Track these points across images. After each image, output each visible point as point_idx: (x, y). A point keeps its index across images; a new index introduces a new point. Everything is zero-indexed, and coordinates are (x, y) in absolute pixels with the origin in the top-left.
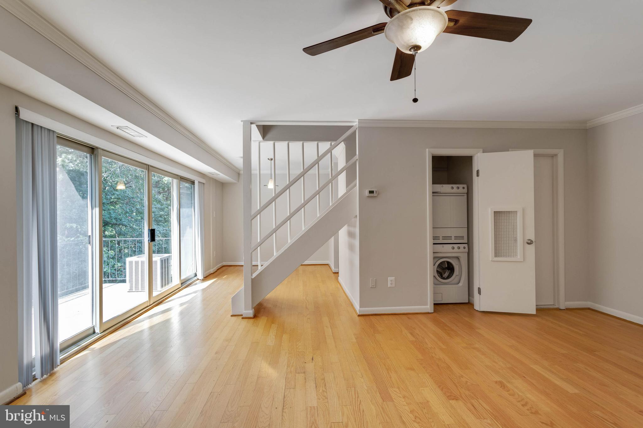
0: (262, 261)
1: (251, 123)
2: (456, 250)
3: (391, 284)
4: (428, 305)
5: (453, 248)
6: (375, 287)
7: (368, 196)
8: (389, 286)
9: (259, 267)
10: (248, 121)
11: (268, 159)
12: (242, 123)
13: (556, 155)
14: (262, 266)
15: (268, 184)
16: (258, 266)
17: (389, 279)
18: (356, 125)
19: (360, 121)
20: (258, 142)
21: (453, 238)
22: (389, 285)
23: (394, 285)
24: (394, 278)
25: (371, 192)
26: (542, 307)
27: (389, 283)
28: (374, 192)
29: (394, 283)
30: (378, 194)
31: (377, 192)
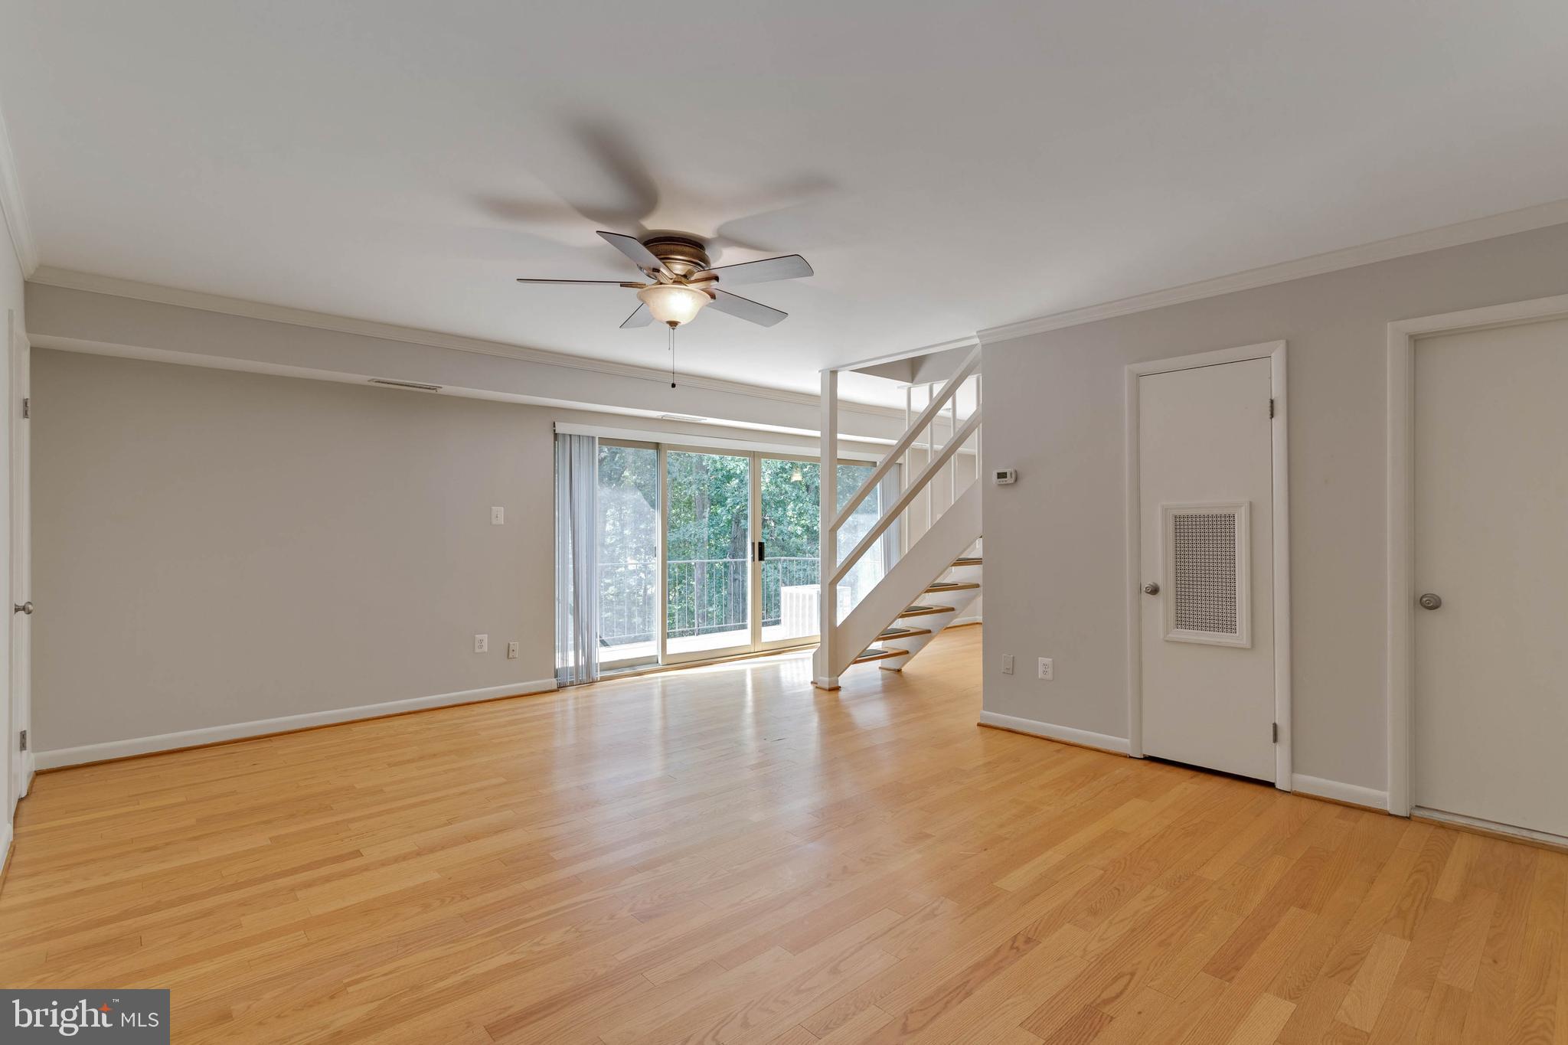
3: (1045, 672)
6: (1011, 672)
7: (993, 483)
8: (1038, 677)
22: (1040, 675)
24: (1053, 660)
25: (1003, 475)
27: (1041, 669)
28: (1008, 475)
29: (1050, 670)
30: (1016, 480)
31: (1014, 476)
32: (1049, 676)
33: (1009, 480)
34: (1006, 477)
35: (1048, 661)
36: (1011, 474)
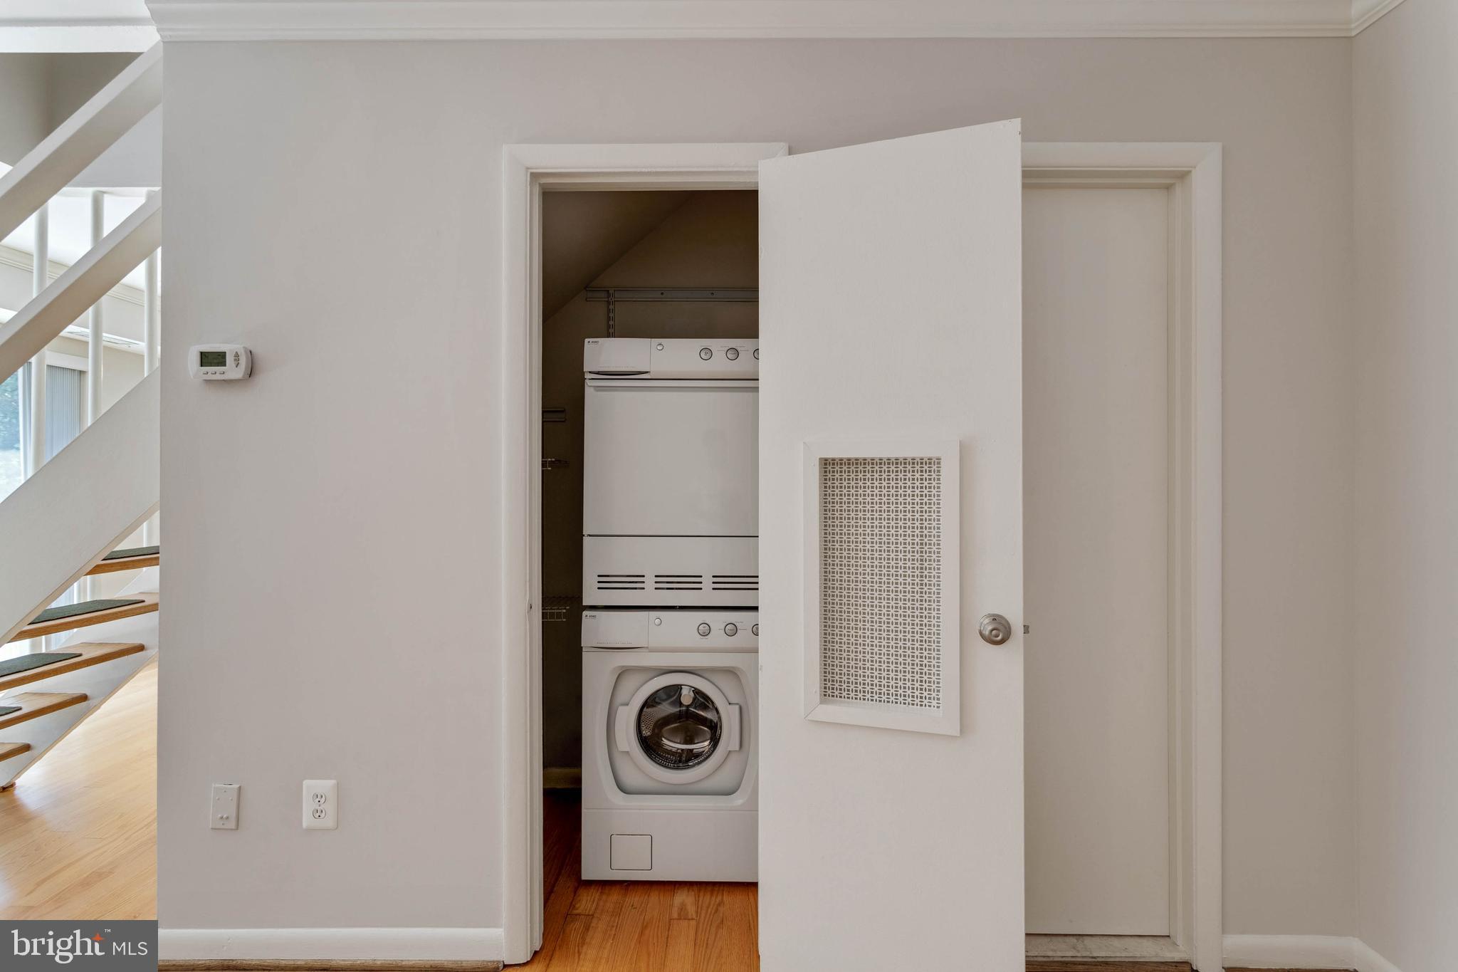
2: (718, 638)
3: (318, 813)
5: (706, 632)
7: (190, 381)
8: (305, 826)
13: (1183, 176)
17: (311, 786)
21: (707, 583)
22: (307, 820)
24: (333, 782)
25: (211, 359)
27: (308, 806)
28: (230, 359)
29: (330, 808)
30: (251, 372)
31: (243, 361)
32: (328, 821)
33: (232, 371)
34: (223, 364)
35: (325, 785)
36: (237, 355)
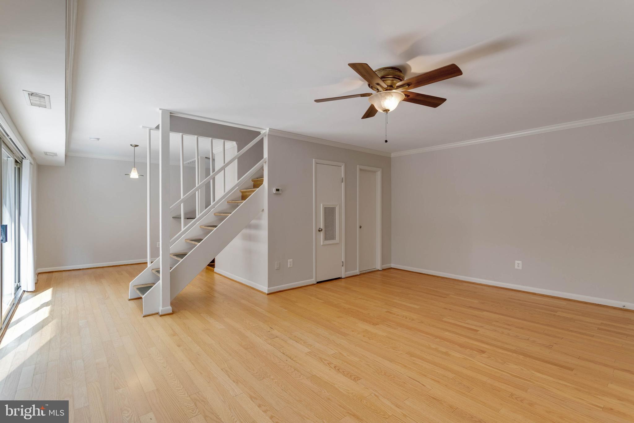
0: (151, 258)
1: (170, 113)
3: (290, 265)
4: (313, 278)
6: (279, 268)
7: (275, 194)
8: (288, 267)
9: (149, 265)
10: (169, 111)
11: (131, 145)
12: (161, 111)
14: (152, 262)
15: (130, 173)
16: (147, 263)
17: (289, 261)
18: (265, 132)
19: (271, 130)
20: (148, 129)
23: (292, 266)
24: (292, 260)
25: (278, 190)
26: (372, 270)
28: (280, 190)
